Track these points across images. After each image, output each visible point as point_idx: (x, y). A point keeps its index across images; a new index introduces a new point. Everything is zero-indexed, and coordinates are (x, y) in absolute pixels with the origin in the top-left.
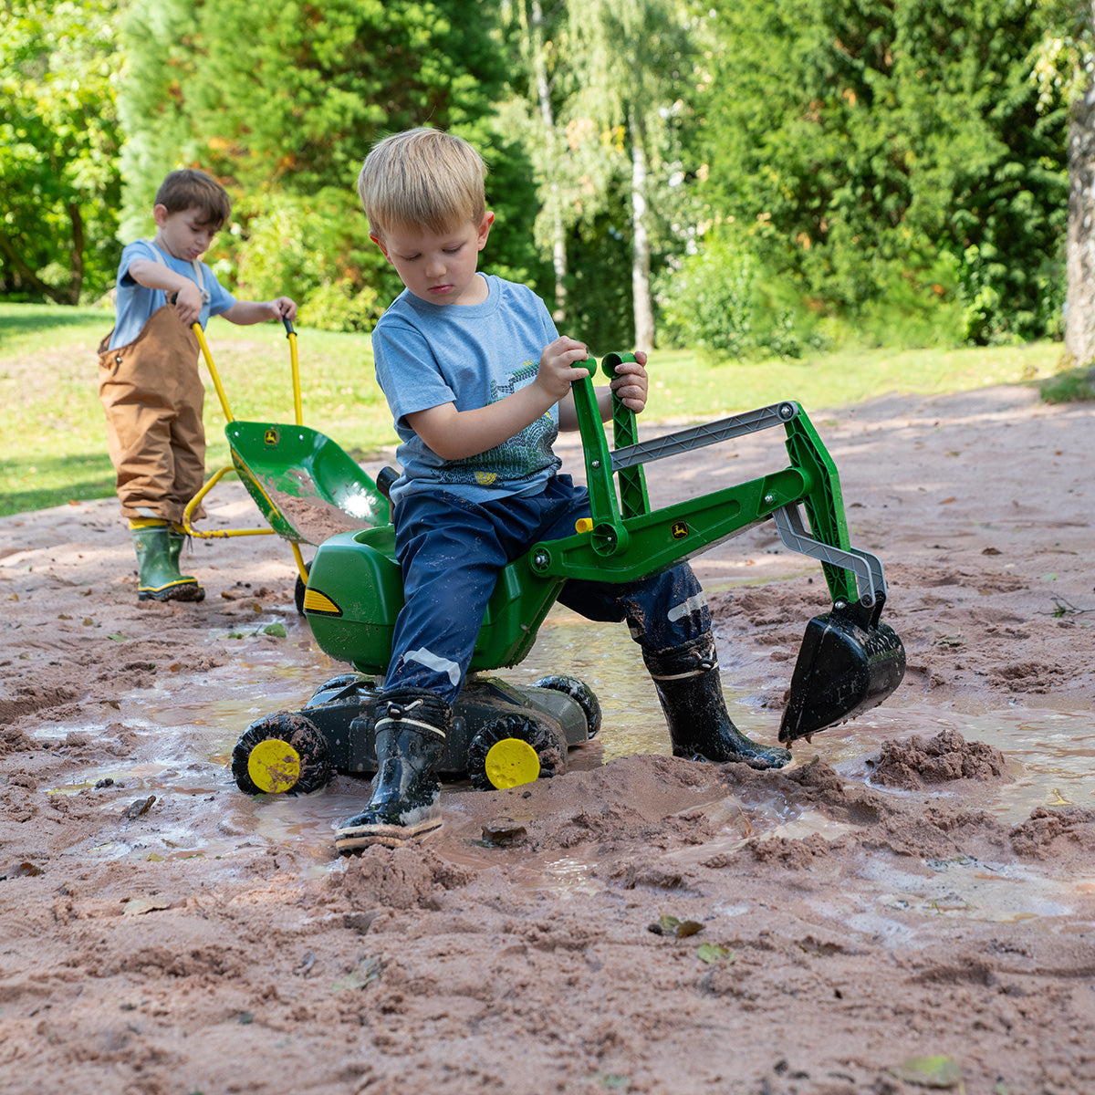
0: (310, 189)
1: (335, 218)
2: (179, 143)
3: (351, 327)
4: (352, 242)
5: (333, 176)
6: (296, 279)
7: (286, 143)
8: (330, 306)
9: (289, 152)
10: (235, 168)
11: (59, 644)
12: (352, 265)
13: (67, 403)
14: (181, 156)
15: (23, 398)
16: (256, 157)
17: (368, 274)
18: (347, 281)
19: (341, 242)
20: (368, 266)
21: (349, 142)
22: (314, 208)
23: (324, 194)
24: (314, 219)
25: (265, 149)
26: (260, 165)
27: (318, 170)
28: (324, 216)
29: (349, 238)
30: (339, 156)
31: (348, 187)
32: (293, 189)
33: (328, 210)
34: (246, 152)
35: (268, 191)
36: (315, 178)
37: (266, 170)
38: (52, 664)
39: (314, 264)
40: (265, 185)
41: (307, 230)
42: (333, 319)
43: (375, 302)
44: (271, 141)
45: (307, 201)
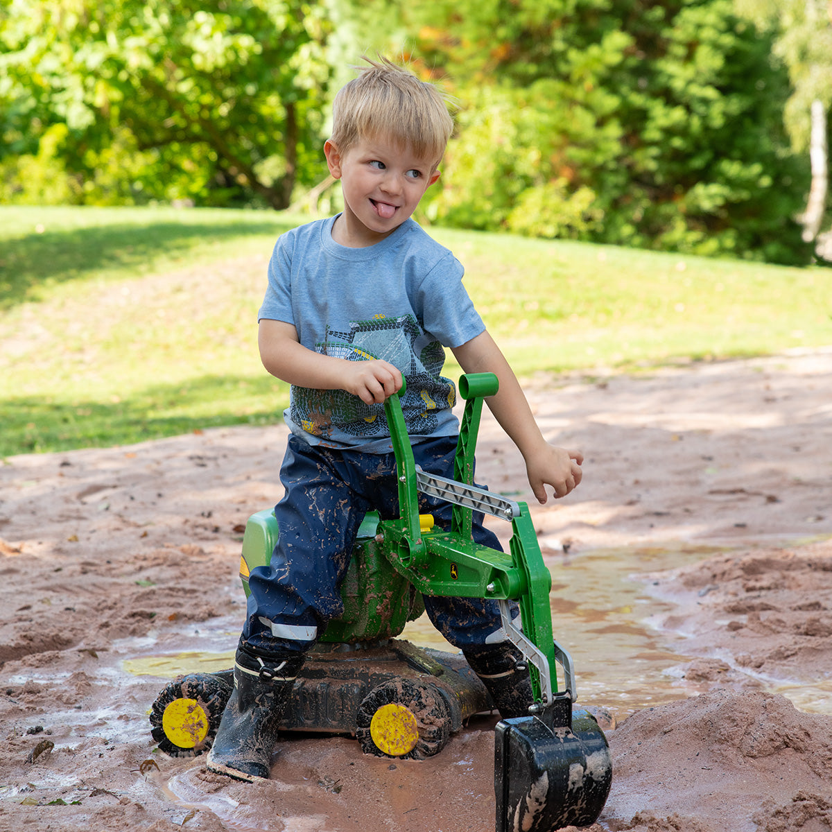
0: (525, 81)
1: (550, 112)
2: (389, 32)
3: (564, 231)
4: (570, 138)
5: (551, 66)
6: (506, 181)
7: (502, 32)
8: (544, 209)
9: (503, 41)
10: (447, 59)
11: (90, 588)
12: (570, 164)
13: (238, 318)
14: (389, 46)
15: (195, 312)
16: (468, 47)
17: (585, 173)
18: (562, 182)
19: (556, 138)
20: (585, 165)
21: (571, 29)
22: (528, 102)
23: (539, 87)
24: (529, 115)
25: (478, 40)
26: (472, 57)
27: (537, 60)
28: (541, 110)
29: (564, 133)
30: (559, 45)
31: (566, 78)
32: (507, 82)
33: (544, 104)
34: (457, 43)
35: (480, 84)
36: (532, 69)
37: (479, 62)
38: (68, 609)
39: (529, 162)
40: (477, 76)
41: (520, 127)
42: (546, 222)
43: (592, 204)
44: (485, 31)
45: (522, 94)
